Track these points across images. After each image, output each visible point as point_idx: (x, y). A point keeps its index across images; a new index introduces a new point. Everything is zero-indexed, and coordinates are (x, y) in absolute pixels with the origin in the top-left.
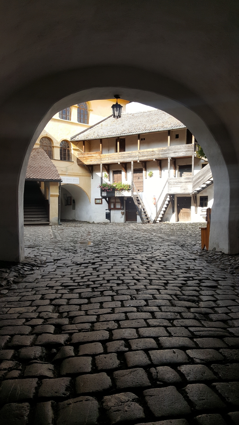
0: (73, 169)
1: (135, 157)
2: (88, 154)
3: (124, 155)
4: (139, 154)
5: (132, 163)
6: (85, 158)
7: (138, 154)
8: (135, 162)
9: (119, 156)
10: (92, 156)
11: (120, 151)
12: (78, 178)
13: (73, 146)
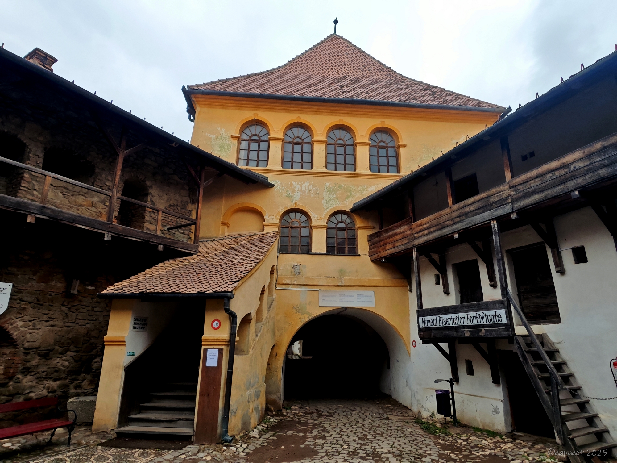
0: (357, 271)
1: (501, 203)
2: (387, 231)
3: (467, 209)
4: (513, 193)
5: (494, 224)
6: (382, 243)
7: (508, 192)
8: (503, 220)
9: (455, 214)
10: (396, 234)
11: (456, 201)
12: (371, 293)
13: (359, 222)
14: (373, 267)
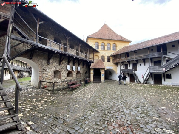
4: (135, 58)
5: (132, 61)
6: (114, 61)
9: (127, 59)
10: (117, 60)
12: (112, 67)
13: (111, 58)
14: (113, 64)
